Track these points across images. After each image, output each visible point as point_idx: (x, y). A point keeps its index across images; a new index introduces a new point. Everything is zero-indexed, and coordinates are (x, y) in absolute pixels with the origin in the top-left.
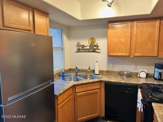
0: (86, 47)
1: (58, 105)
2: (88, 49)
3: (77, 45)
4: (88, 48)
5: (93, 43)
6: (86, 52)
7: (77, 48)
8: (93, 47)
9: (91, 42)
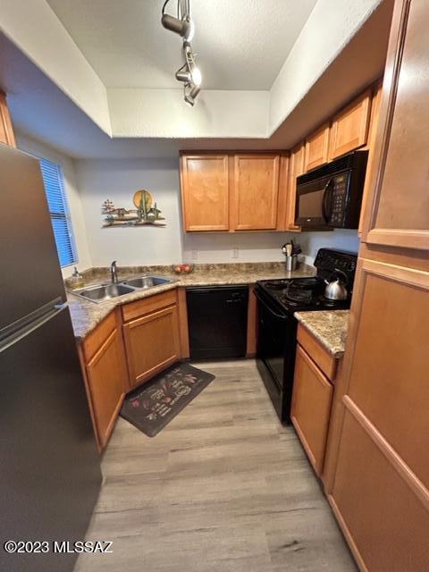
0: (128, 213)
1: (86, 362)
2: (134, 219)
3: (106, 209)
4: (135, 215)
5: (146, 203)
6: (130, 224)
7: (105, 216)
8: (147, 213)
9: (141, 202)
